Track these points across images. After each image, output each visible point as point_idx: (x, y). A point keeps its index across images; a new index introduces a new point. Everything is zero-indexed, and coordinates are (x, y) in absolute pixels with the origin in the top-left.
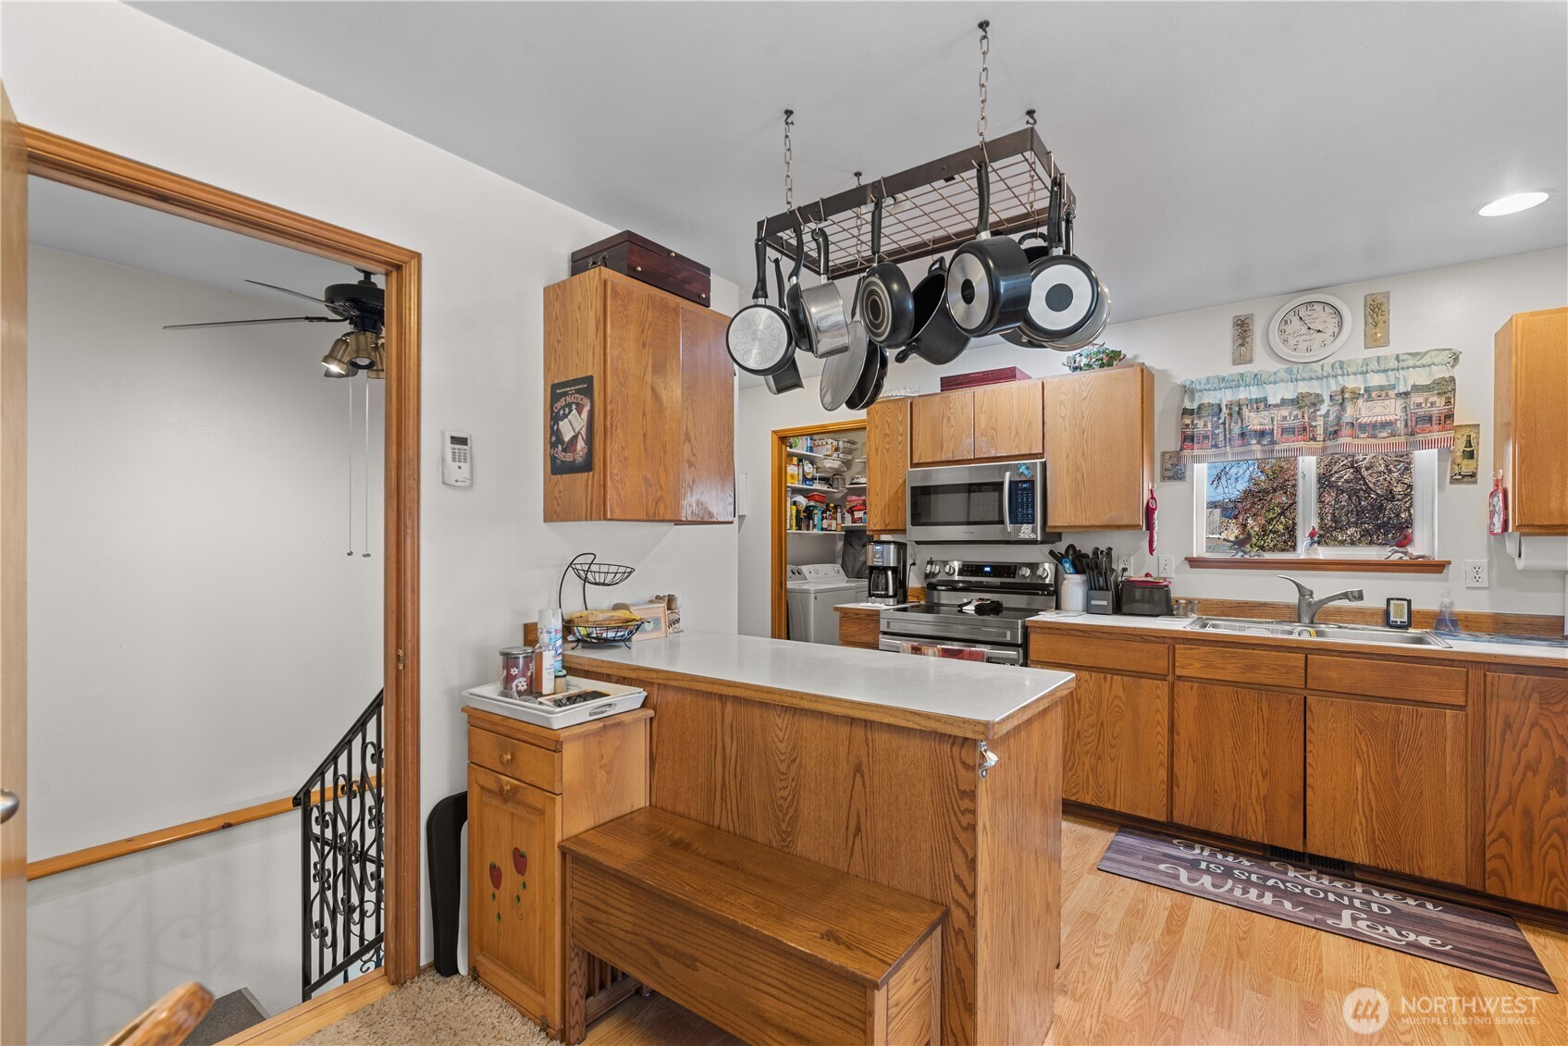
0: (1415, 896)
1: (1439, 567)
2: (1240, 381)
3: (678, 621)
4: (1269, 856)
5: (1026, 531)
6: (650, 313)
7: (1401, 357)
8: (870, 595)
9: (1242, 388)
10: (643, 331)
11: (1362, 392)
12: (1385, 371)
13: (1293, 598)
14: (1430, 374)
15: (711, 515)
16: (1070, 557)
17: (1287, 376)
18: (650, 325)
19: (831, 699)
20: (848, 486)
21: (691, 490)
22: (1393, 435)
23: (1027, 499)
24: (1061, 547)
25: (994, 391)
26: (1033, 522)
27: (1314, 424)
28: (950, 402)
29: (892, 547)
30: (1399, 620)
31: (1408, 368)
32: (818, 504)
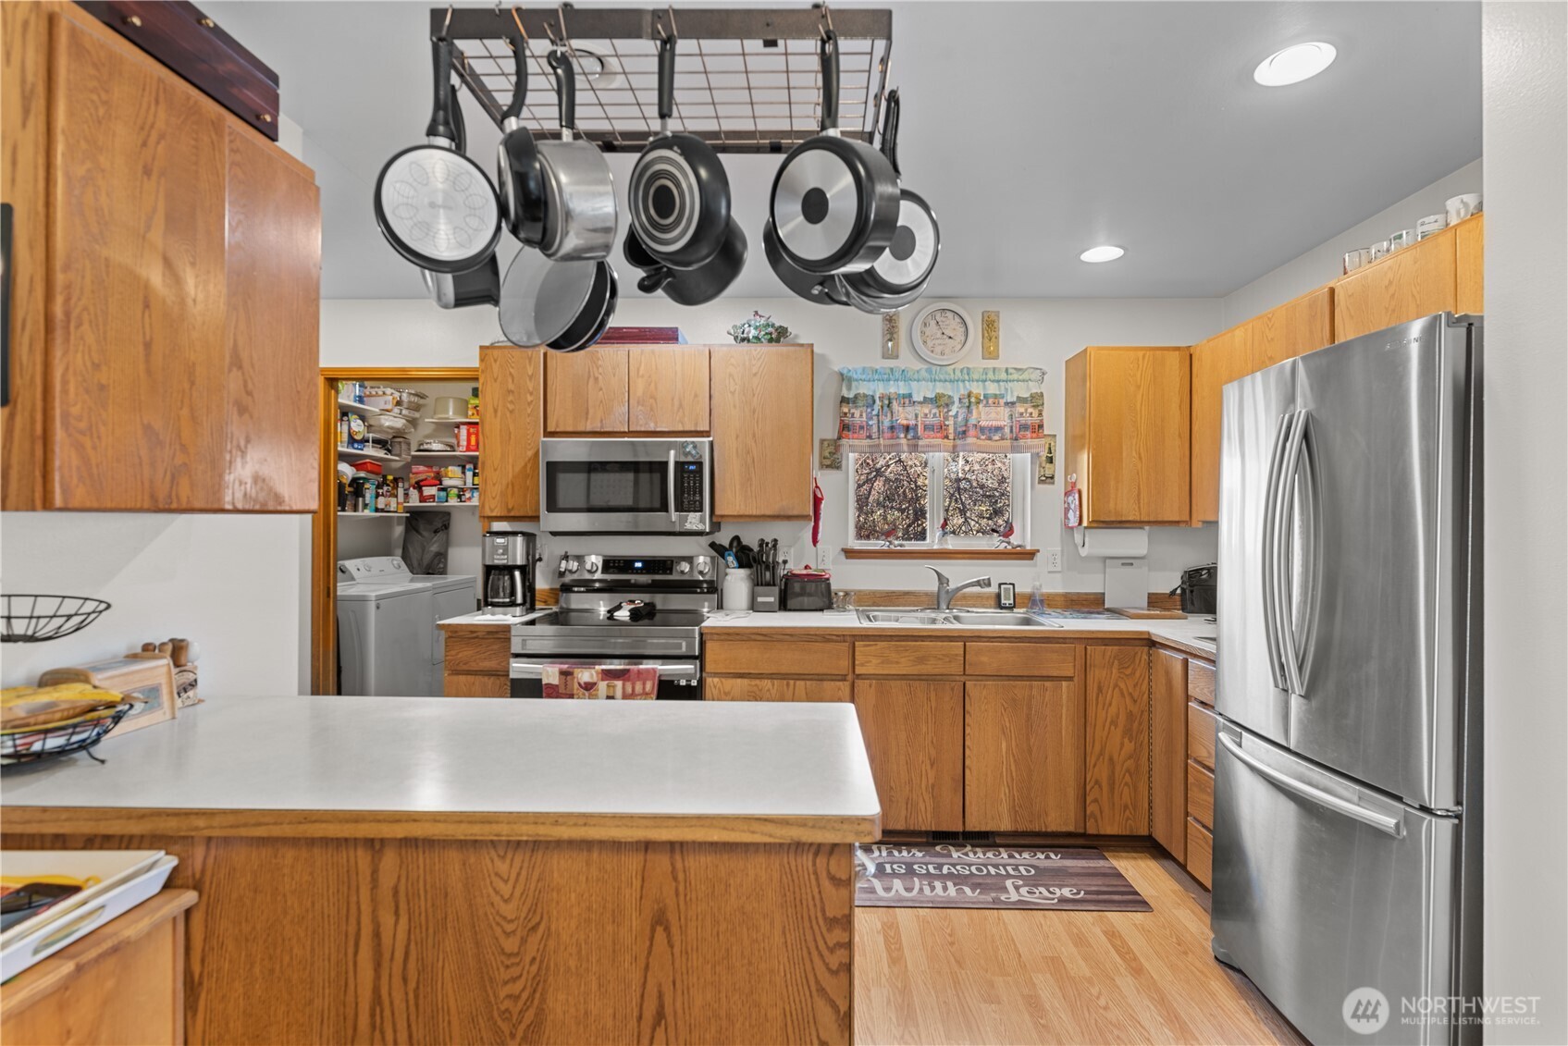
0: (1041, 849)
1: (1030, 555)
2: (888, 376)
3: (193, 684)
4: (931, 840)
5: (693, 521)
6: (162, 115)
7: (1010, 371)
8: (487, 604)
9: (892, 382)
10: (144, 144)
11: (982, 398)
12: (998, 381)
13: (933, 586)
14: (1028, 388)
15: (278, 498)
16: (734, 550)
17: (924, 374)
18: (162, 137)
19: (614, 817)
20: (413, 453)
21: (244, 453)
22: (1002, 439)
23: (695, 483)
24: (724, 538)
25: (653, 352)
26: (701, 510)
27: (947, 423)
28: (598, 359)
29: (519, 539)
30: (1007, 602)
31: (1013, 381)
32: (370, 476)
